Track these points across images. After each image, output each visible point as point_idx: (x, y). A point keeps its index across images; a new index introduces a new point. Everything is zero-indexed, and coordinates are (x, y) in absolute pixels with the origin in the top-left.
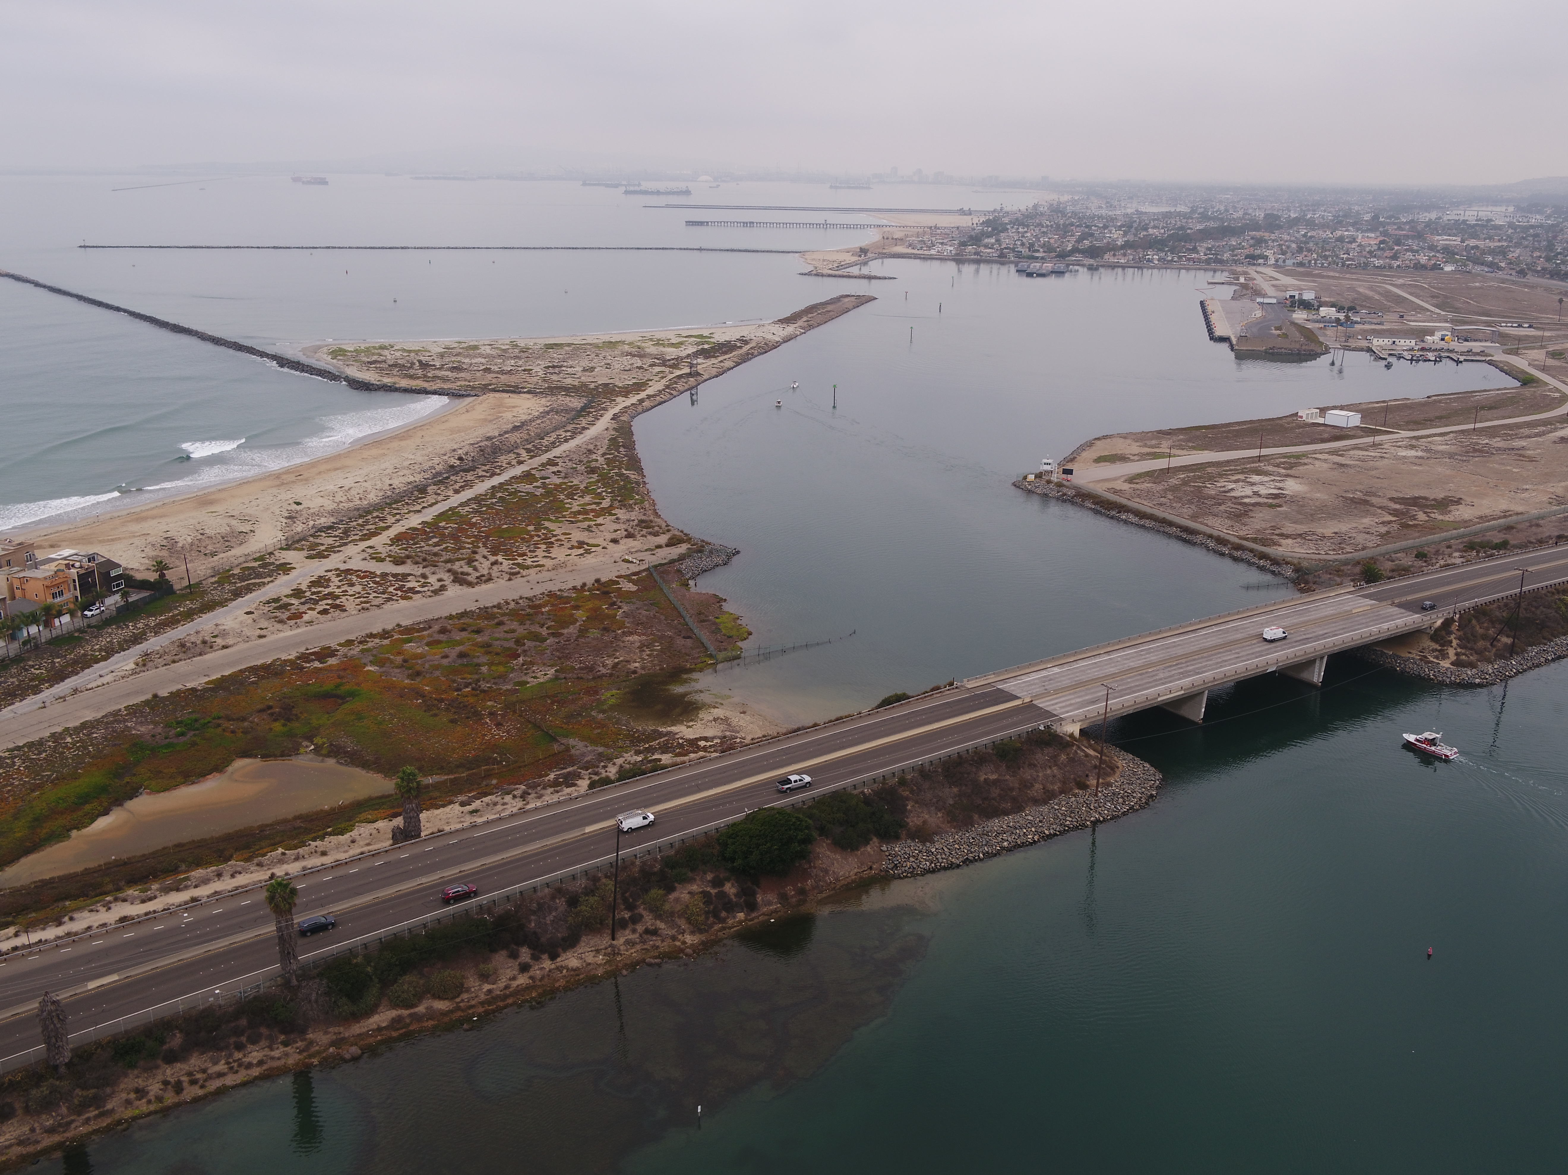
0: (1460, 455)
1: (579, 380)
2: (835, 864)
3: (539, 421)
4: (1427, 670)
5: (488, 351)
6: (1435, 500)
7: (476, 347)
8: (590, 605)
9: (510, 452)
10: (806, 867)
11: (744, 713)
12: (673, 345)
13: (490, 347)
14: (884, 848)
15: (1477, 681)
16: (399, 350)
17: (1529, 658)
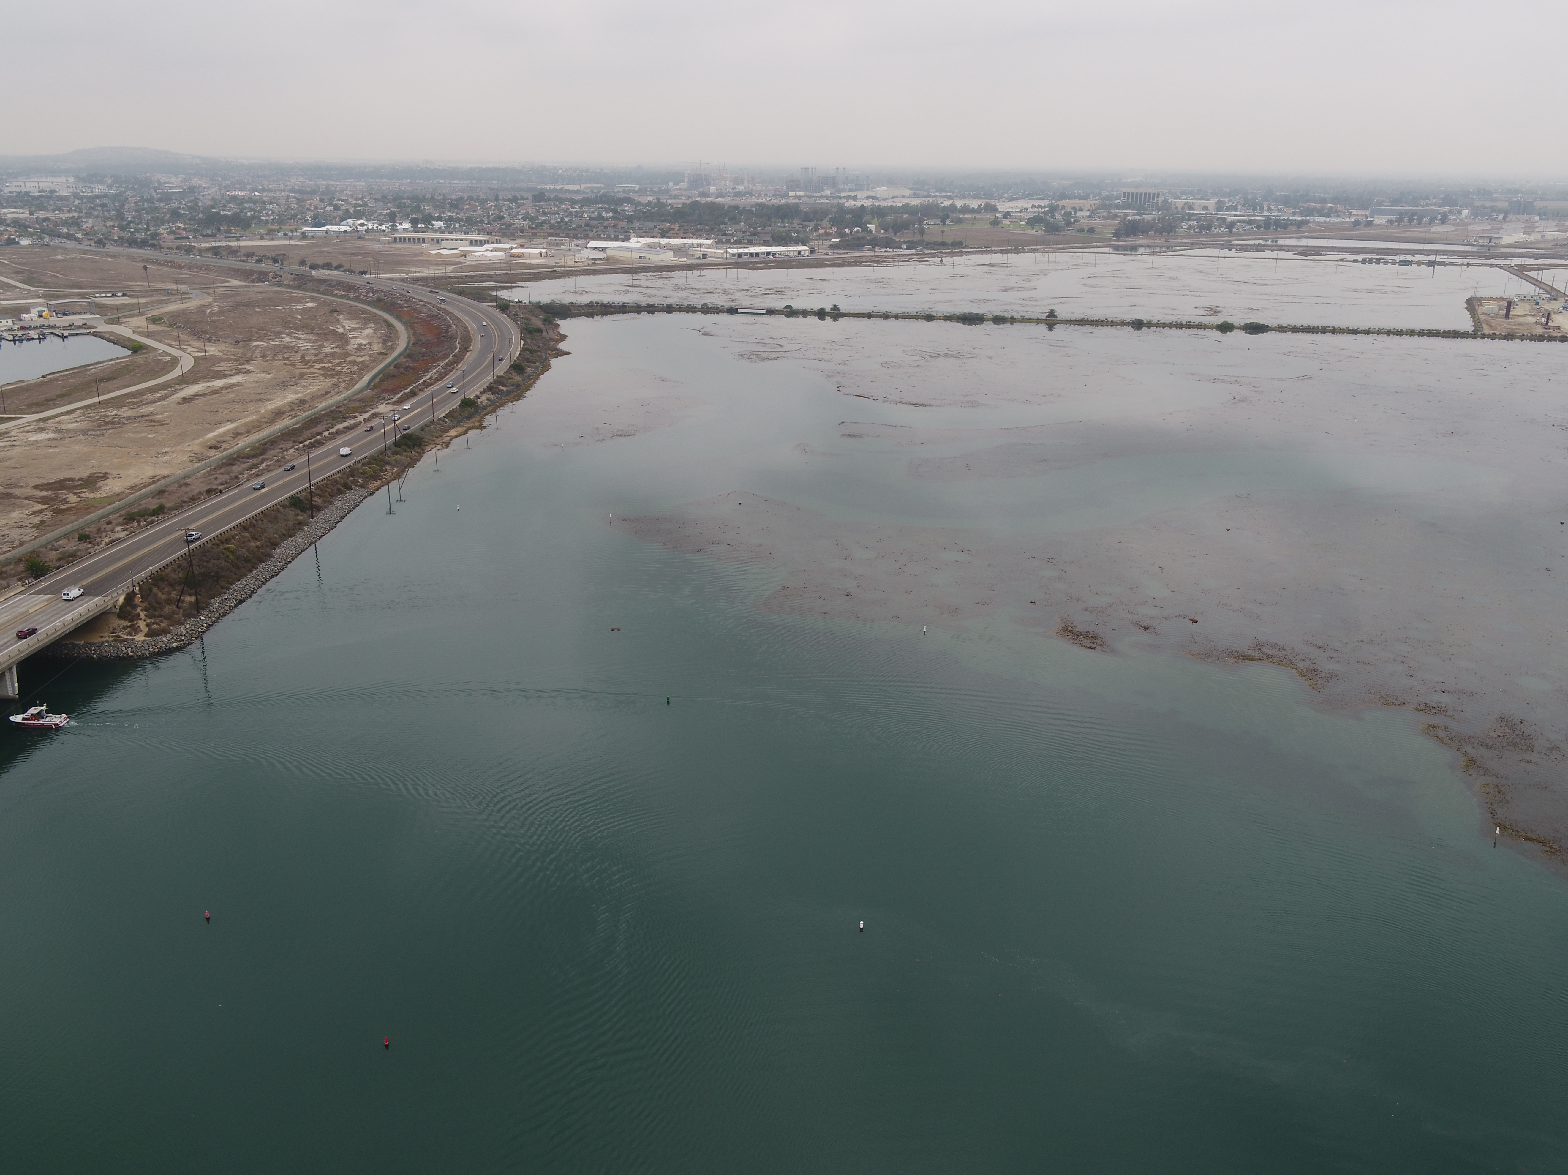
0: (93, 430)
4: (124, 649)
6: (81, 479)
15: (175, 645)
17: (215, 610)
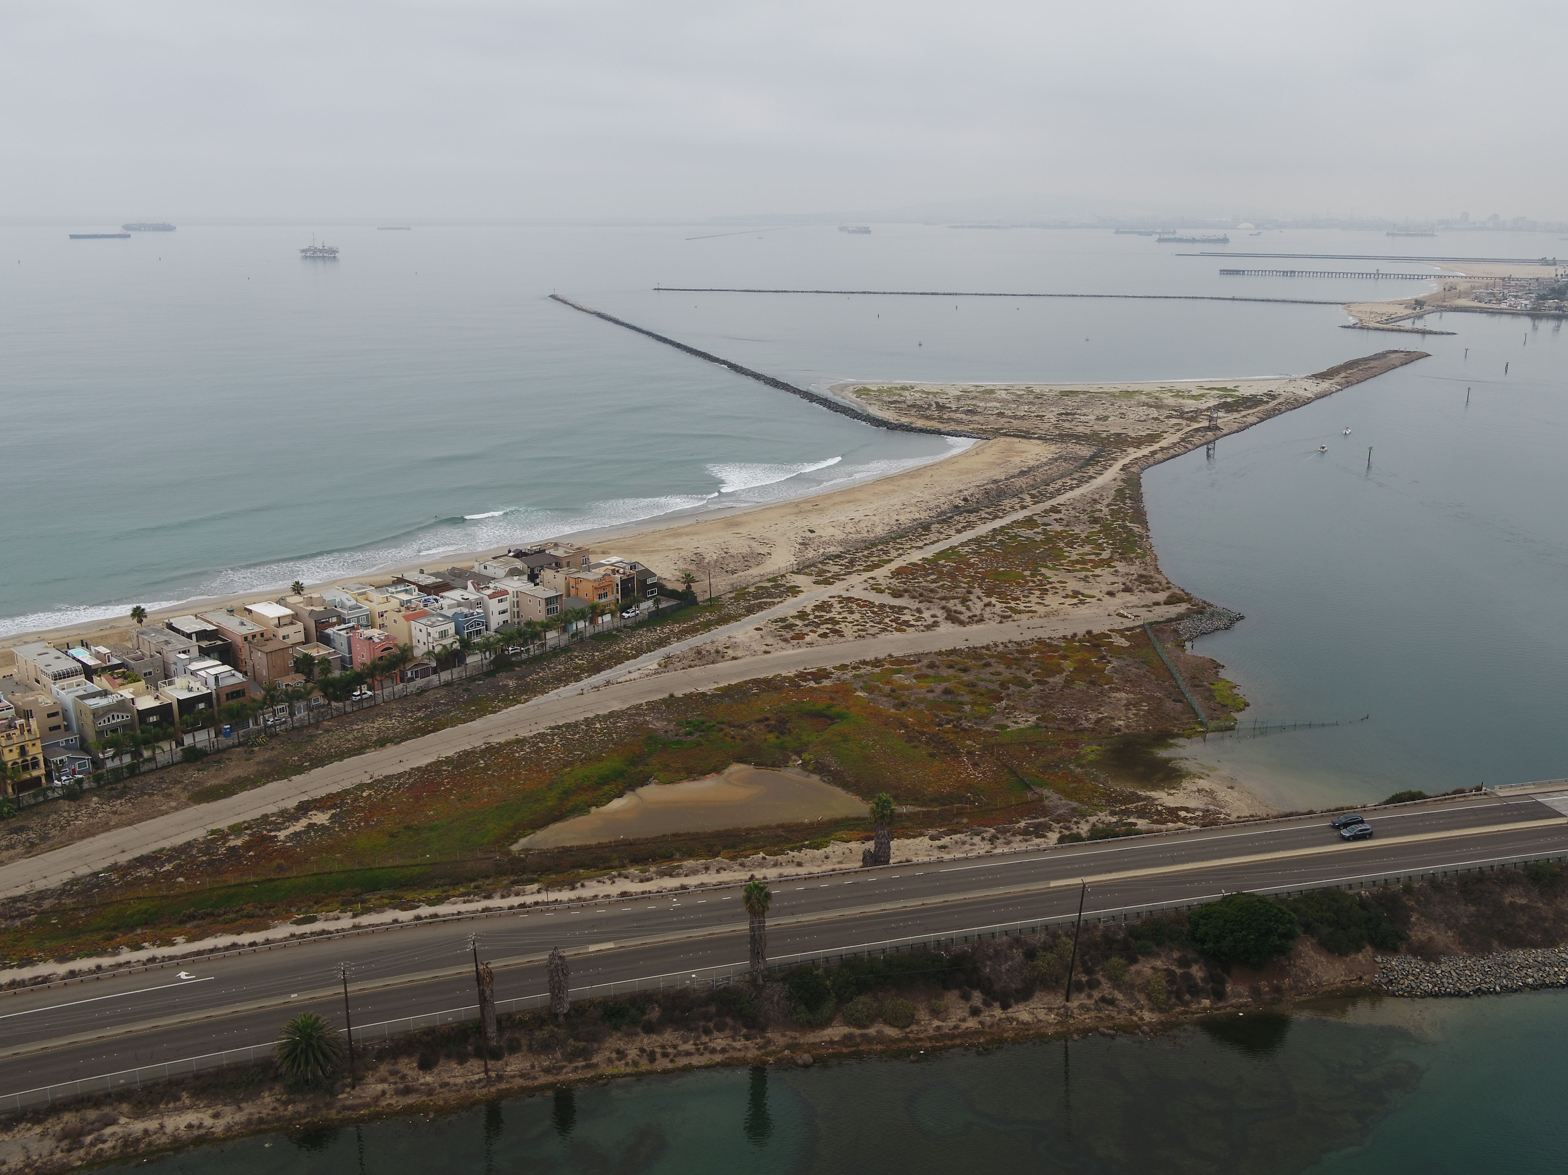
1: (1091, 428)
2: (1319, 967)
3: (1046, 468)
5: (1004, 396)
7: (992, 392)
8: (1079, 656)
9: (1014, 496)
10: (1284, 964)
11: (1232, 788)
12: (1193, 397)
13: (1006, 392)
14: (1379, 959)
16: (918, 392)
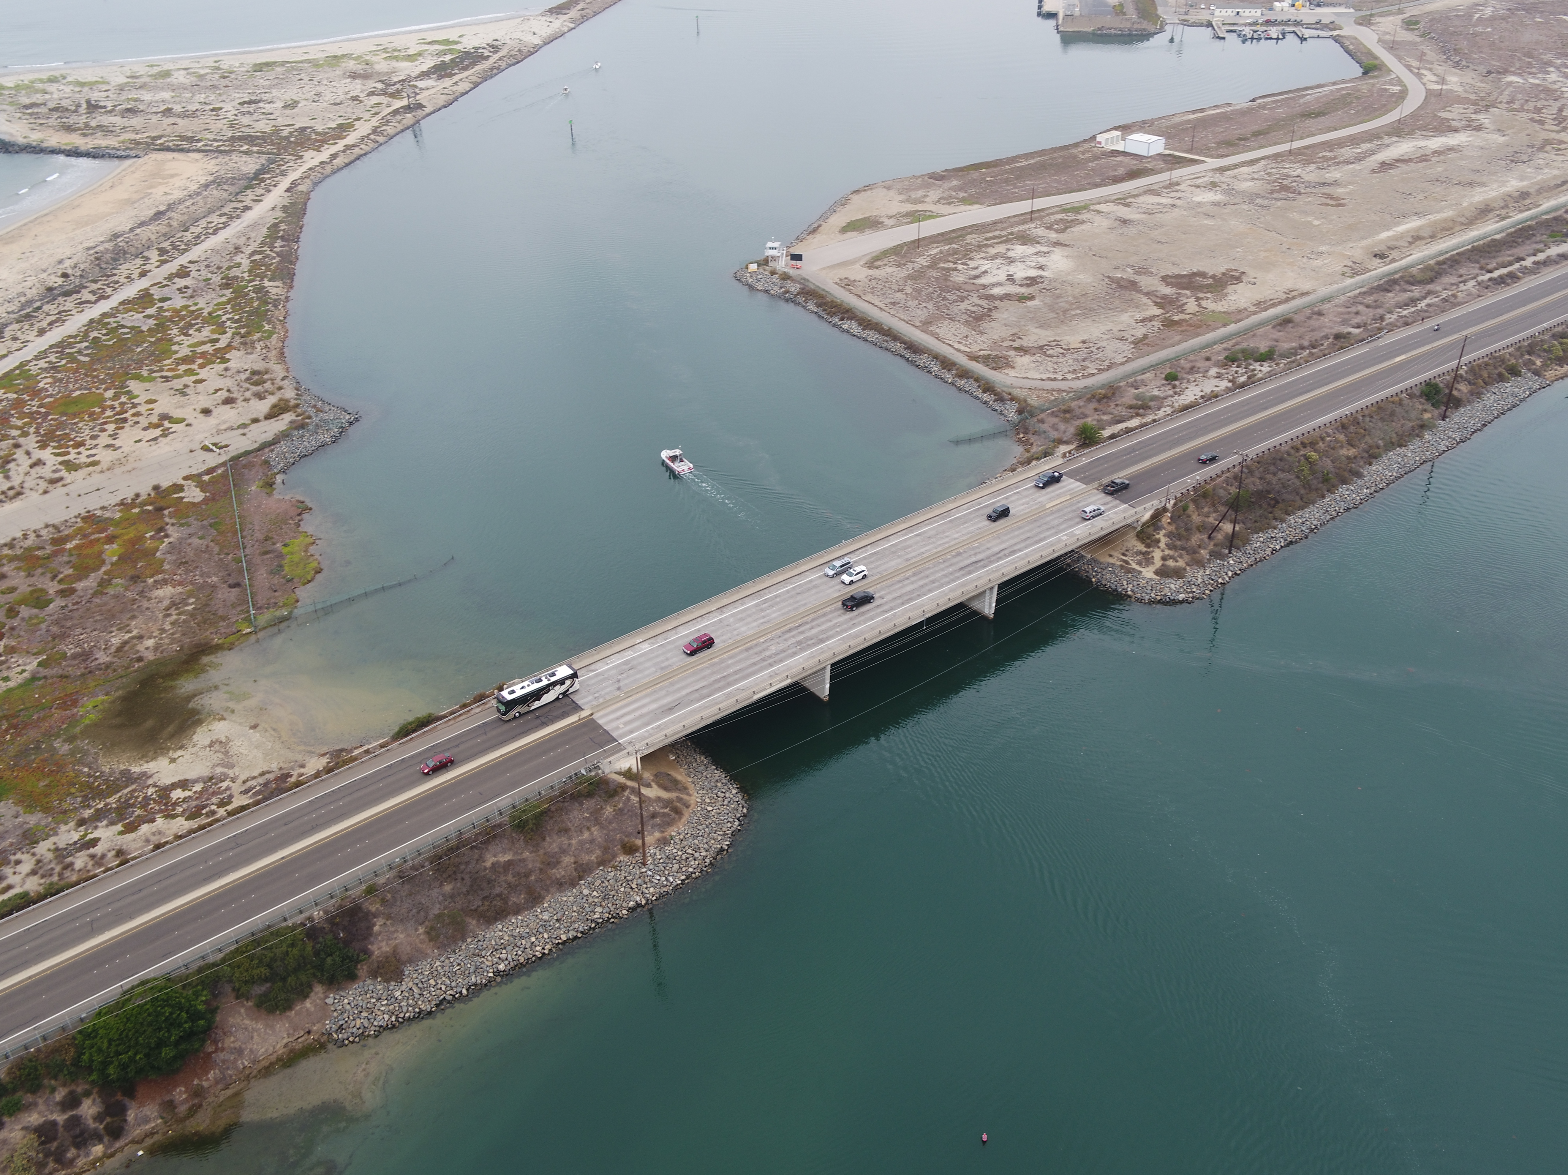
0: (1263, 197)
1: (273, 123)
2: (256, 1037)
3: (190, 202)
4: (1125, 583)
5: (182, 79)
6: (1213, 277)
7: (167, 74)
8: (131, 534)
9: (137, 256)
10: (210, 1050)
11: (255, 727)
12: (410, 58)
13: (185, 72)
14: (329, 1001)
15: (1181, 597)
16: (69, 83)
